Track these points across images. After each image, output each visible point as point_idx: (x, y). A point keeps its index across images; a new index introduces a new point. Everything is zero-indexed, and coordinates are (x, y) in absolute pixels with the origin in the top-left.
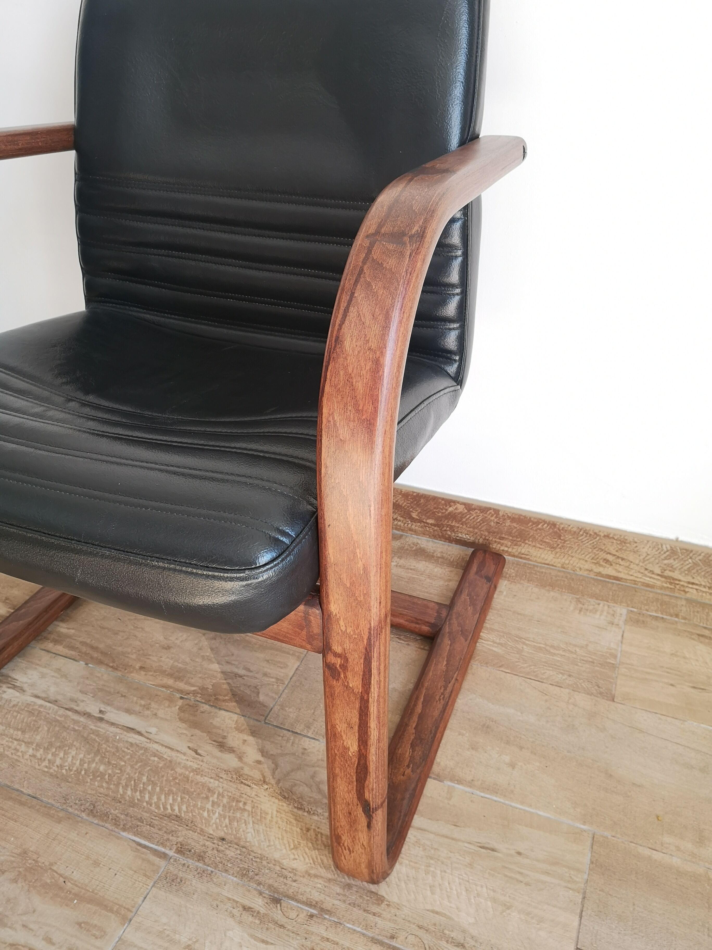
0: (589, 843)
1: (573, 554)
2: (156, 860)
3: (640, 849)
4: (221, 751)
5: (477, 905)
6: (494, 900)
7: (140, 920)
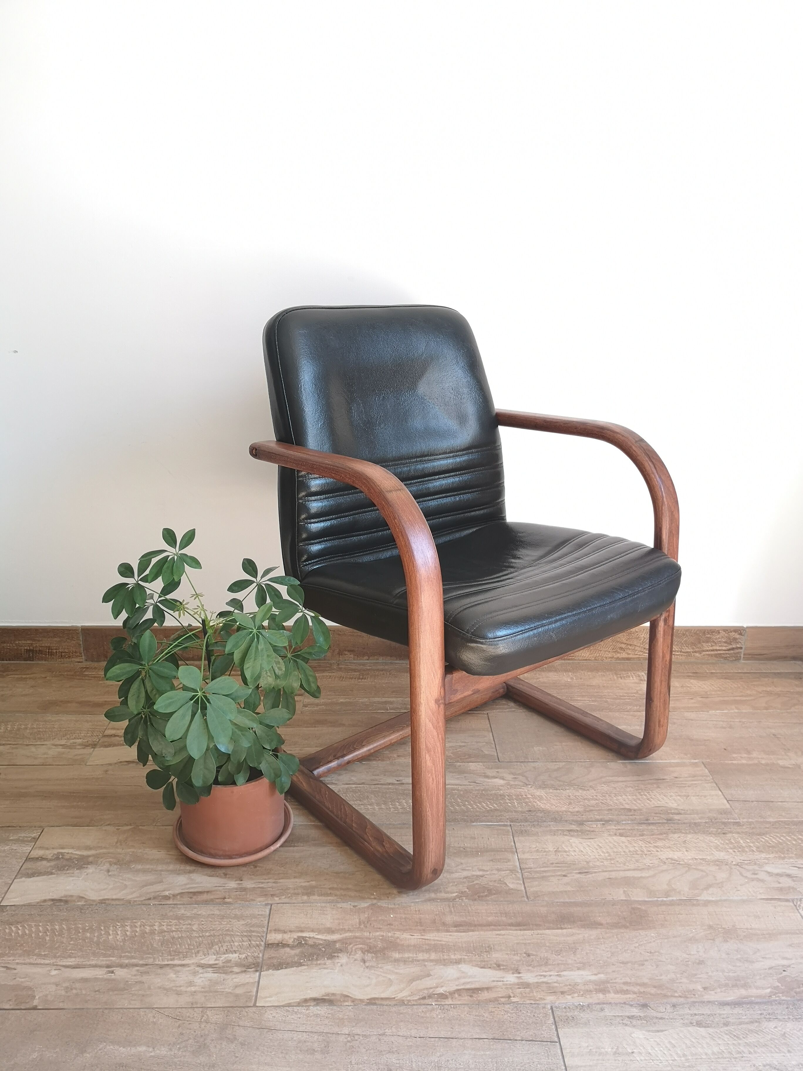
0: (703, 766)
1: (601, 649)
2: (504, 828)
3: (726, 762)
5: (674, 799)
6: (679, 796)
7: (521, 850)
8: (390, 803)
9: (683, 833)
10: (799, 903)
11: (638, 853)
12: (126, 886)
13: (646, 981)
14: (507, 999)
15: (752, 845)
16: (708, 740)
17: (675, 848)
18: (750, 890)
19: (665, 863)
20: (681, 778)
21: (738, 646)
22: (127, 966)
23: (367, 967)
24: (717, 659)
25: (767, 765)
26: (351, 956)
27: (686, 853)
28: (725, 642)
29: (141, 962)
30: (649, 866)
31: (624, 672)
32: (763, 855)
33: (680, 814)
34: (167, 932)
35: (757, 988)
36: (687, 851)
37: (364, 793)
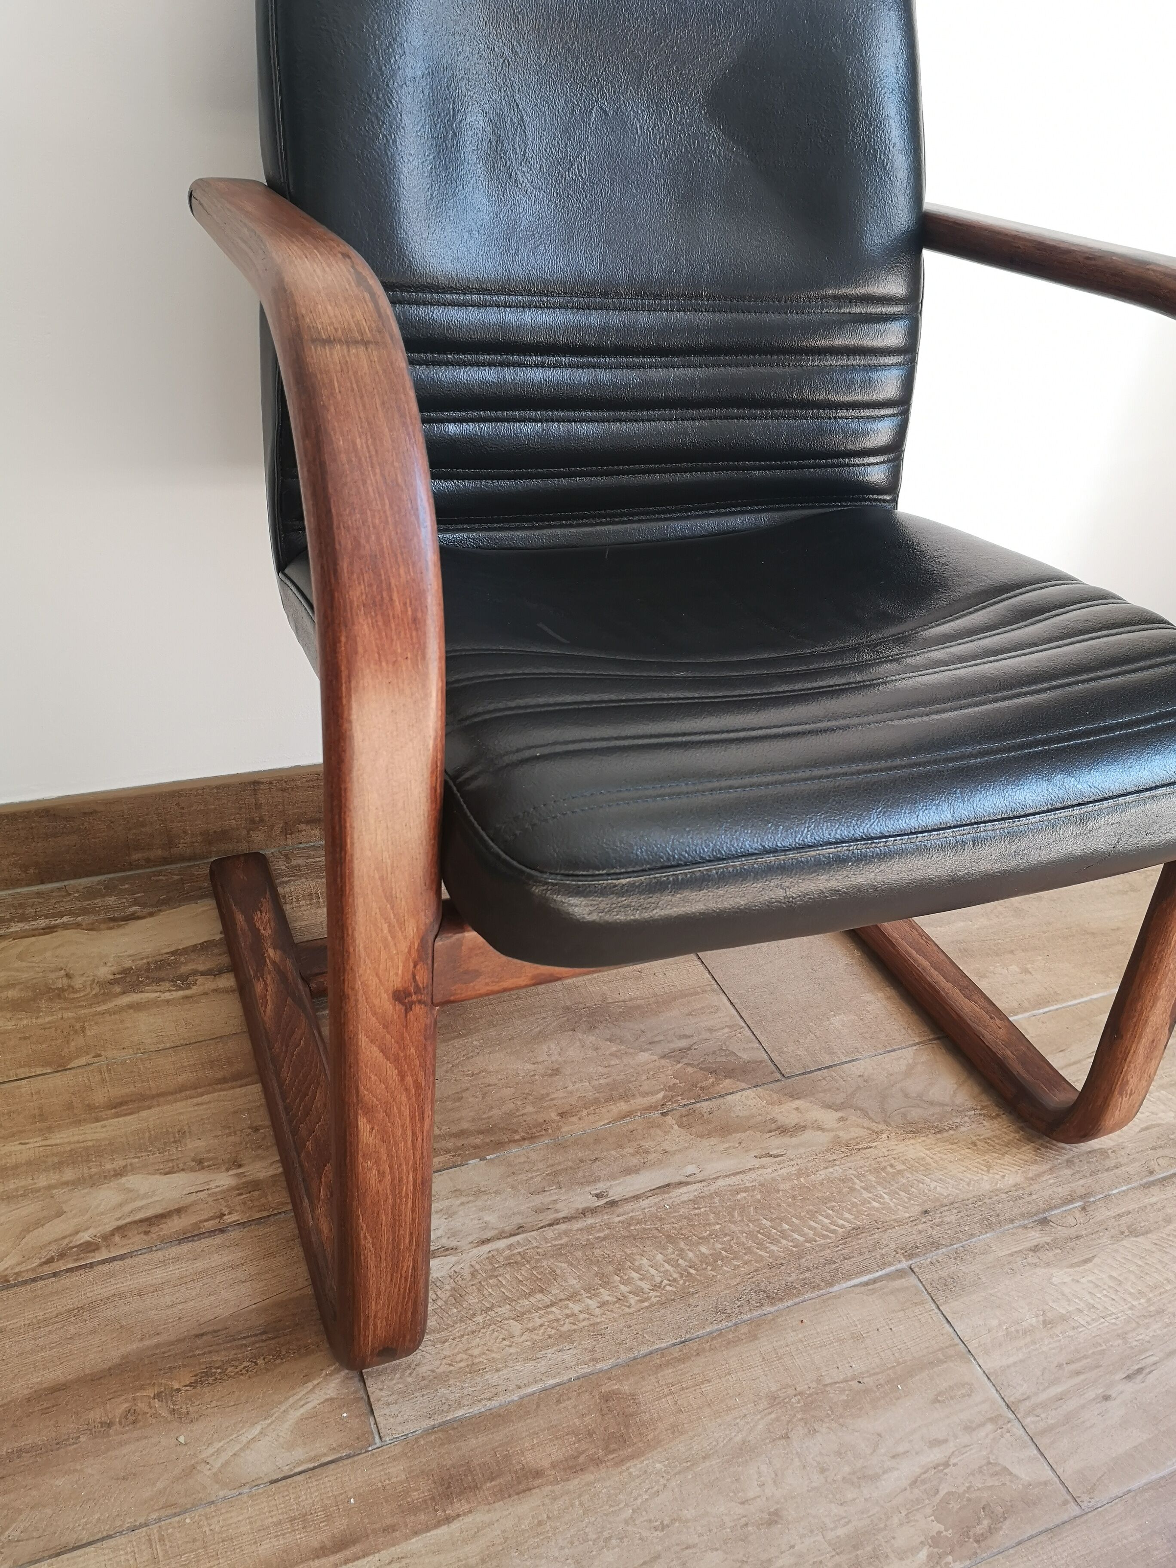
2: (903, 1282)
4: (791, 1136)
7: (975, 1344)
8: (617, 1278)
37: (538, 1261)
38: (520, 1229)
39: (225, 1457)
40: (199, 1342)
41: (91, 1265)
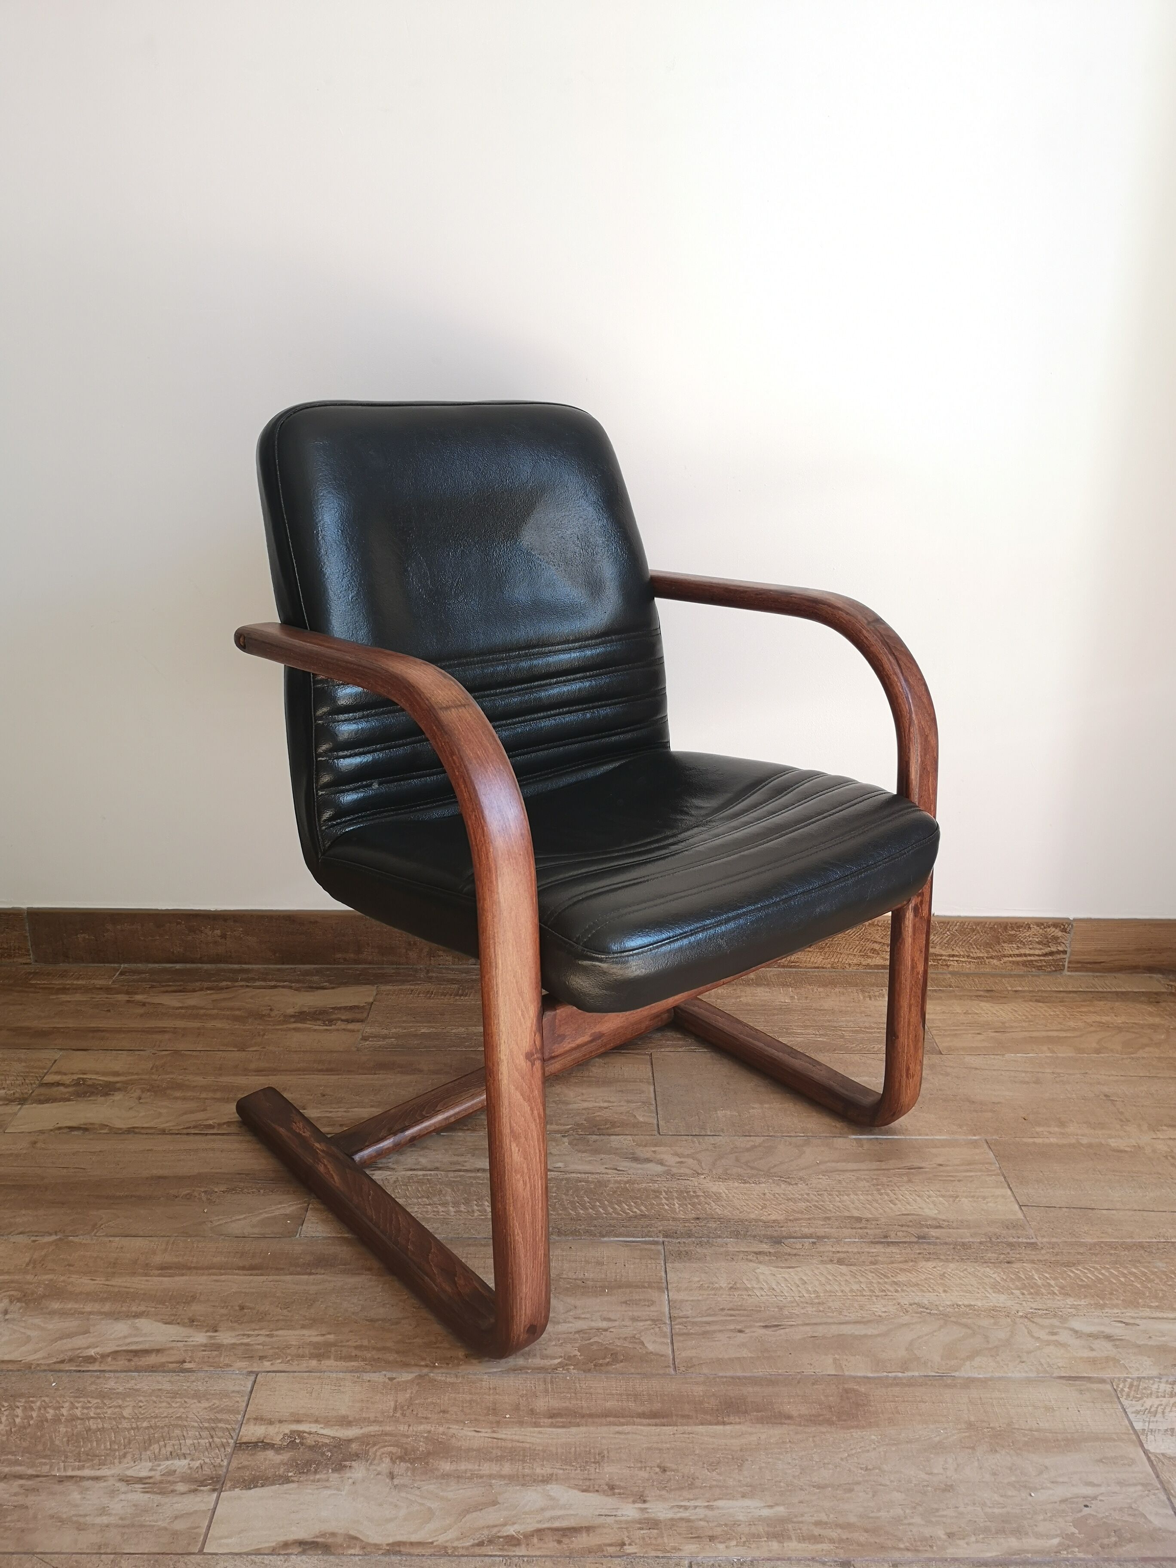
0: (986, 1146)
2: (653, 1247)
3: (1025, 1140)
5: (933, 1202)
6: (943, 1196)
7: (675, 1285)
8: (475, 1202)
9: (942, 1260)
10: (1121, 1386)
11: (865, 1293)
12: (29, 1339)
13: (852, 1519)
14: (618, 1548)
15: (1052, 1282)
16: (998, 1103)
17: (926, 1286)
18: (1043, 1361)
19: (907, 1312)
20: (947, 1166)
21: (1060, 949)
22: (5, 1477)
23: (396, 1486)
24: (1025, 969)
25: (1090, 1146)
26: (373, 1467)
27: (943, 1295)
28: (1039, 943)
29: (30, 1472)
30: (880, 1316)
31: (875, 989)
32: (1070, 1301)
33: (940, 1227)
34: (82, 1419)
35: (1038, 1536)
36: (945, 1291)
37: (436, 1184)
38: (437, 1169)
39: (221, 1222)
40: (237, 1176)
41: (207, 1134)
